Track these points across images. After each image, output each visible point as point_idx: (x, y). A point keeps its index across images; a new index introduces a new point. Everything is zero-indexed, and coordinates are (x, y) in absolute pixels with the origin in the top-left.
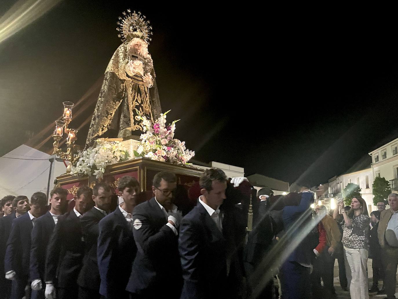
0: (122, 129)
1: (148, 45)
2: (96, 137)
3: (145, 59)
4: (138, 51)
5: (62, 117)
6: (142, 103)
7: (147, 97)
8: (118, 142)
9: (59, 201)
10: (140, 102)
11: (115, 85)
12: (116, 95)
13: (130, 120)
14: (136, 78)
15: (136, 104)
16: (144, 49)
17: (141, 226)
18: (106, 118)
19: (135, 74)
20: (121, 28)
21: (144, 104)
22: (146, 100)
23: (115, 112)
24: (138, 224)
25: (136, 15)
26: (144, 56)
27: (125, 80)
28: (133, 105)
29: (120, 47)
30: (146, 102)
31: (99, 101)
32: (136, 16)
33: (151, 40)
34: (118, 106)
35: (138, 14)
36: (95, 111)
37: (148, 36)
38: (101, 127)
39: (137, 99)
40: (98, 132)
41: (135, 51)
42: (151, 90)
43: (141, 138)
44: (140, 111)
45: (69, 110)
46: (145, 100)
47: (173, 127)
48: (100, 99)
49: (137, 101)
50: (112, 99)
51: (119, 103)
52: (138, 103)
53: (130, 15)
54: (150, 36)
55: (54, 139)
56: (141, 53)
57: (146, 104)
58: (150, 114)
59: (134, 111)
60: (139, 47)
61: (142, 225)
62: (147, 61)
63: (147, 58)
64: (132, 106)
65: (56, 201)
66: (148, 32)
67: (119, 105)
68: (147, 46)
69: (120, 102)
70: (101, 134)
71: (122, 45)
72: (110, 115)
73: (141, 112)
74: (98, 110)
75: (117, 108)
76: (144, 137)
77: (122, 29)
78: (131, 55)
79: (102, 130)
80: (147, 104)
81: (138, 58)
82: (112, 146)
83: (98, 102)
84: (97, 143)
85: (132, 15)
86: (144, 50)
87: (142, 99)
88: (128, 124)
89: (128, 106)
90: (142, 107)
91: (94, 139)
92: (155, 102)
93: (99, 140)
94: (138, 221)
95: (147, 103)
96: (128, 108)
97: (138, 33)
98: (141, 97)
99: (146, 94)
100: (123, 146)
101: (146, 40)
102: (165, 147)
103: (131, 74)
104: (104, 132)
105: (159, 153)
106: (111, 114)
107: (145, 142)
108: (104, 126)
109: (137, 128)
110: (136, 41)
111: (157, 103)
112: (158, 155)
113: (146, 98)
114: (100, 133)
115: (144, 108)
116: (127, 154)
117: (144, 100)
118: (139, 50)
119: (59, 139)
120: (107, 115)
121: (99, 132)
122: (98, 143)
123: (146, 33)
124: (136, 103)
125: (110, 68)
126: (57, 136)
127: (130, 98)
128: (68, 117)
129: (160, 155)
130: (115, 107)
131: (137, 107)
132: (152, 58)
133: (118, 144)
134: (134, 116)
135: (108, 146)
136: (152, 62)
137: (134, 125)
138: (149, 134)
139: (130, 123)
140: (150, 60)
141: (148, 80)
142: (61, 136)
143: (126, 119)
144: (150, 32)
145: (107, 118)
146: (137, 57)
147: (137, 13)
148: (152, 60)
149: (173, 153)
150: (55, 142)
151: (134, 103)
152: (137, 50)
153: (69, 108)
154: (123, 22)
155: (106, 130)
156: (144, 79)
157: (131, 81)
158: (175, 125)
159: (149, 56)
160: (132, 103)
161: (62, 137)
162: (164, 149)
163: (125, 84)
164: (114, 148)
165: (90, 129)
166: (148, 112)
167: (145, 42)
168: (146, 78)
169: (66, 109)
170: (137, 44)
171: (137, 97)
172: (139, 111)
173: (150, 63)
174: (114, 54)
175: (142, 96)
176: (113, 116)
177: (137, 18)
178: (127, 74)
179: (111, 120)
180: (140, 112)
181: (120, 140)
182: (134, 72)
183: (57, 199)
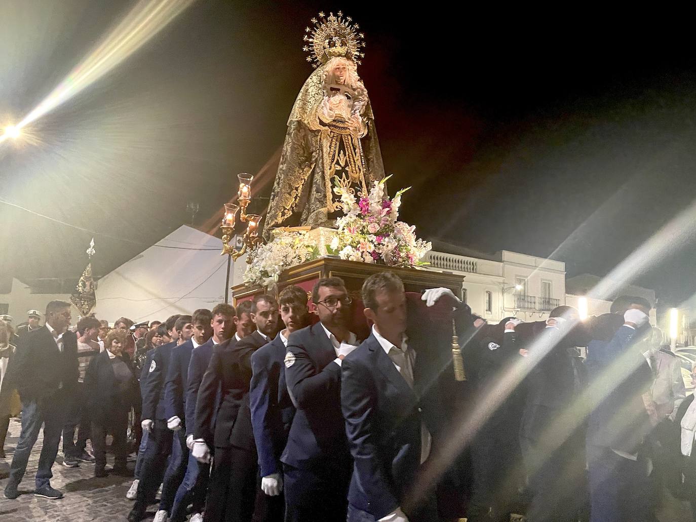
0: (313, 212)
1: (358, 66)
2: (273, 226)
3: (354, 90)
4: (339, 79)
5: (236, 197)
6: (346, 165)
7: (356, 154)
8: (303, 232)
9: (223, 325)
10: (343, 164)
11: (304, 140)
12: (306, 157)
13: (325, 196)
14: (337, 124)
15: (337, 169)
16: (351, 73)
17: (294, 361)
18: (288, 196)
19: (333, 119)
20: (309, 46)
21: (350, 167)
22: (355, 159)
23: (303, 185)
24: (290, 359)
25: (335, 18)
26: (352, 86)
27: (319, 131)
28: (331, 170)
29: (310, 77)
30: (354, 162)
31: (281, 169)
32: (335, 21)
33: (363, 55)
34: (308, 174)
35: (338, 17)
36: (274, 187)
37: (357, 51)
38: (280, 210)
39: (338, 160)
40: (276, 219)
41: (337, 80)
42: (365, 140)
43: (337, 224)
44: (343, 179)
45: (245, 186)
46: (352, 160)
47: (397, 203)
48: (281, 166)
49: (338, 163)
50: (297, 164)
51: (309, 171)
52: (340, 165)
53: (325, 22)
54: (361, 50)
55: (223, 231)
56: (346, 81)
57: (353, 166)
58: (361, 183)
59: (332, 180)
60: (341, 72)
61: (296, 360)
62: (357, 94)
63: (358, 88)
64: (329, 174)
65: (218, 325)
66: (357, 43)
67: (310, 172)
68: (356, 68)
69: (311, 168)
70: (281, 222)
71: (315, 74)
72: (295, 191)
73: (344, 181)
74: (278, 184)
75: (306, 178)
76: (341, 221)
77: (312, 46)
78: (329, 87)
79: (283, 214)
80: (357, 166)
81: (341, 91)
82: (294, 239)
83: (279, 172)
84: (273, 236)
85: (327, 21)
86: (352, 76)
87: (346, 160)
88: (322, 202)
89: (323, 173)
90: (346, 173)
91: (270, 230)
92: (373, 162)
93: (277, 230)
94: (290, 356)
95: (355, 165)
96: (323, 178)
97: (338, 49)
98: (345, 155)
99: (355, 149)
100: (312, 237)
101: (355, 58)
102: (374, 236)
103: (327, 120)
104: (286, 217)
105: (362, 248)
106: (297, 189)
107: (343, 229)
108: (285, 209)
109: (337, 208)
110: (334, 62)
111: (375, 161)
112: (361, 251)
113: (354, 156)
114: (280, 220)
115: (350, 174)
116: (316, 251)
117: (350, 160)
118: (341, 78)
119: (229, 231)
120: (289, 191)
121: (278, 218)
122: (275, 236)
123: (354, 45)
124: (336, 166)
125: (296, 114)
126: (228, 228)
127: (327, 160)
128: (245, 197)
129: (364, 250)
130: (302, 178)
131: (338, 173)
132: (366, 87)
133: (304, 235)
134: (333, 187)
135: (289, 240)
136: (366, 92)
137: (332, 202)
138: (350, 218)
139: (326, 200)
140: (363, 90)
141: (356, 125)
142: (232, 227)
143: (319, 194)
144: (360, 43)
145: (290, 195)
146: (339, 90)
147: (335, 15)
148: (365, 90)
149: (388, 246)
150: (225, 236)
151: (333, 166)
152: (338, 77)
153: (247, 183)
154: (314, 35)
155: (289, 214)
156: (350, 125)
157: (330, 130)
158: (399, 198)
159: (361, 85)
160: (329, 167)
161: (234, 228)
162: (372, 241)
163: (319, 137)
164: (297, 241)
165: (268, 215)
166: (358, 178)
167: (351, 62)
168: (352, 122)
169: (242, 185)
170: (338, 67)
171: (339, 156)
172: (341, 178)
173: (362, 95)
174: (302, 90)
175: (347, 153)
176: (299, 191)
177: (336, 23)
178: (320, 121)
179: (298, 198)
180: (342, 181)
181: (307, 229)
182: (331, 117)
183: (220, 322)
